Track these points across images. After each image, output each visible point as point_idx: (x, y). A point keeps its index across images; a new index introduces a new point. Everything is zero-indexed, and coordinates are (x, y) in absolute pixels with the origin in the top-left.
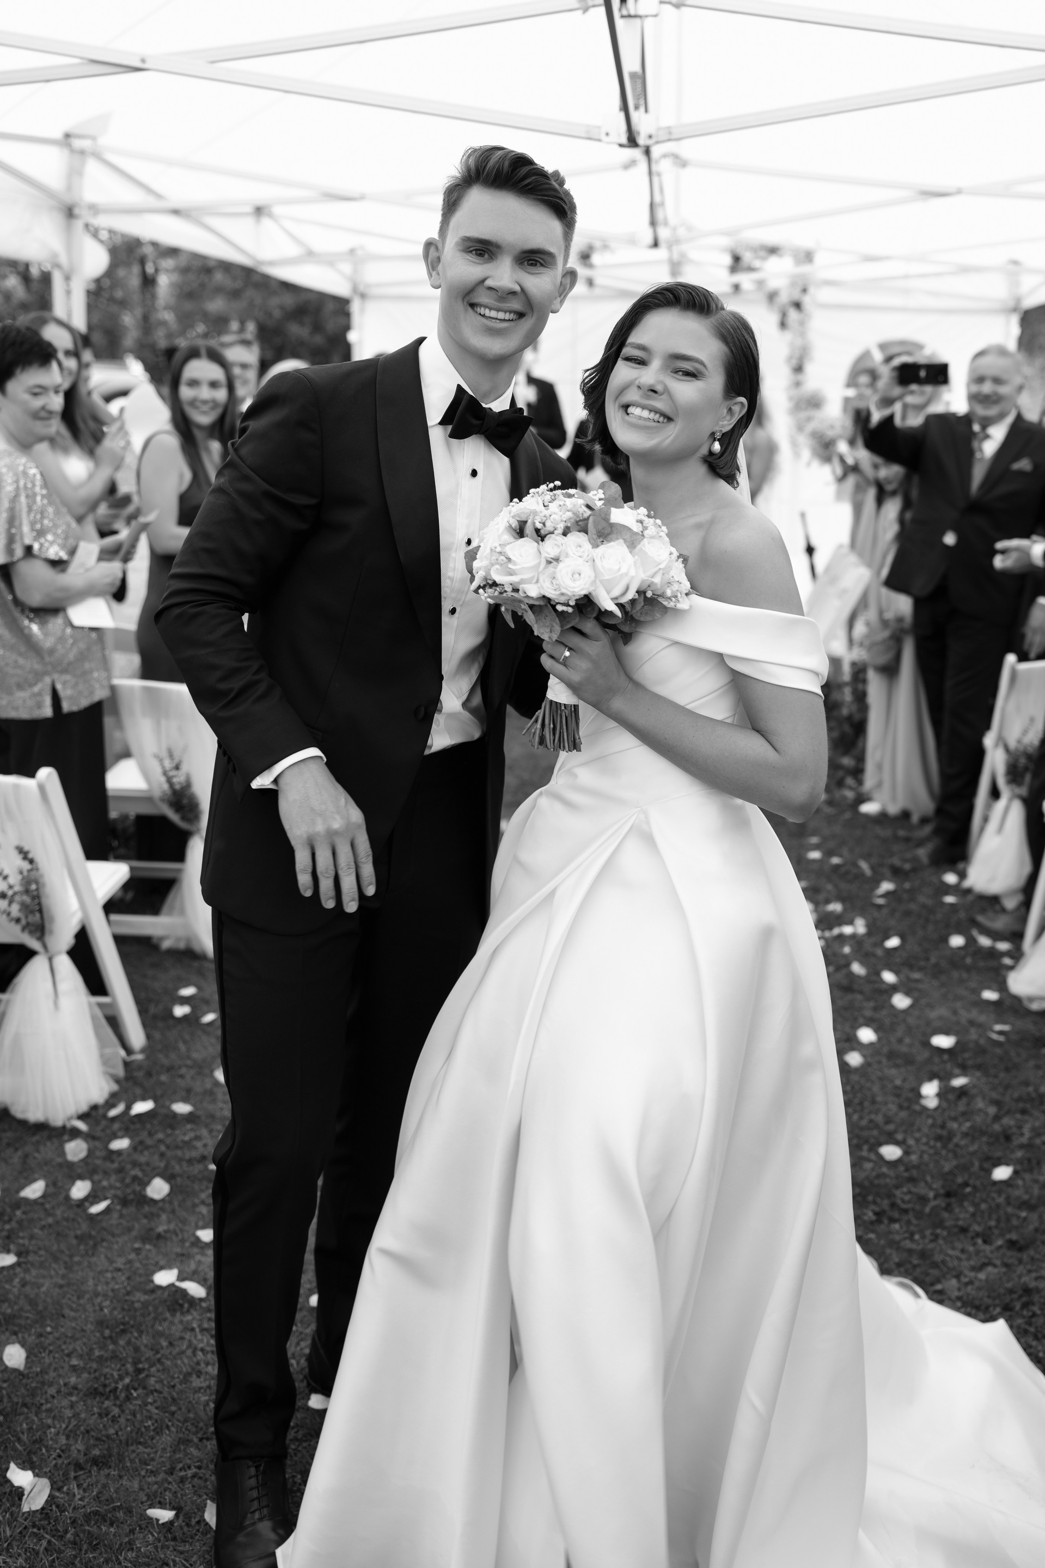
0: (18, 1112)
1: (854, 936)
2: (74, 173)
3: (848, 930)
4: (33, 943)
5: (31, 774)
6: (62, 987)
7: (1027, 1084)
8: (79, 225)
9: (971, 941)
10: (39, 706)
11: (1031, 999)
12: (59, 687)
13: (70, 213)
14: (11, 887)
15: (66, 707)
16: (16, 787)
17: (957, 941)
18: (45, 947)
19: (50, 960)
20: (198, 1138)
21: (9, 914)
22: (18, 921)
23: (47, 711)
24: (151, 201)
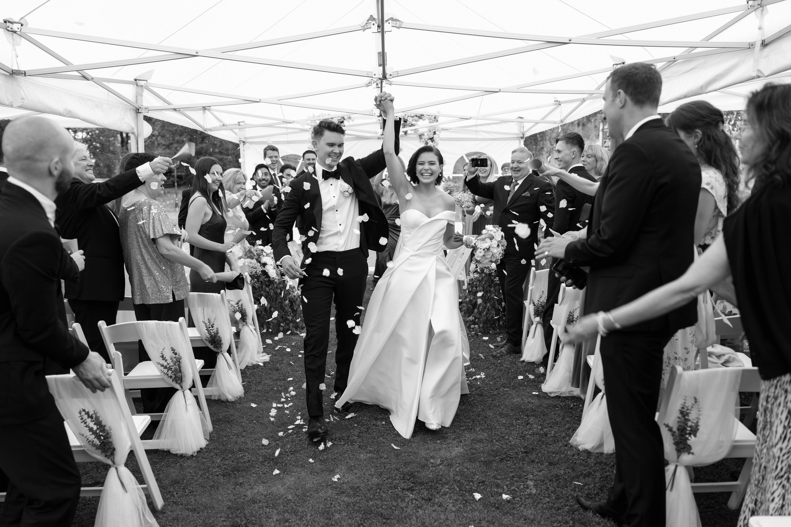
0: (173, 451)
1: (481, 378)
2: (138, 95)
3: (478, 377)
4: (177, 386)
5: (177, 320)
6: (188, 402)
7: (552, 419)
8: (141, 116)
9: (526, 377)
10: (168, 299)
11: (551, 393)
12: (174, 290)
13: (137, 111)
14: (168, 364)
15: (177, 299)
16: (170, 325)
17: (520, 377)
18: (182, 387)
19: (183, 392)
20: (245, 456)
21: (168, 375)
22: (171, 377)
23: (171, 300)
24: (166, 106)
